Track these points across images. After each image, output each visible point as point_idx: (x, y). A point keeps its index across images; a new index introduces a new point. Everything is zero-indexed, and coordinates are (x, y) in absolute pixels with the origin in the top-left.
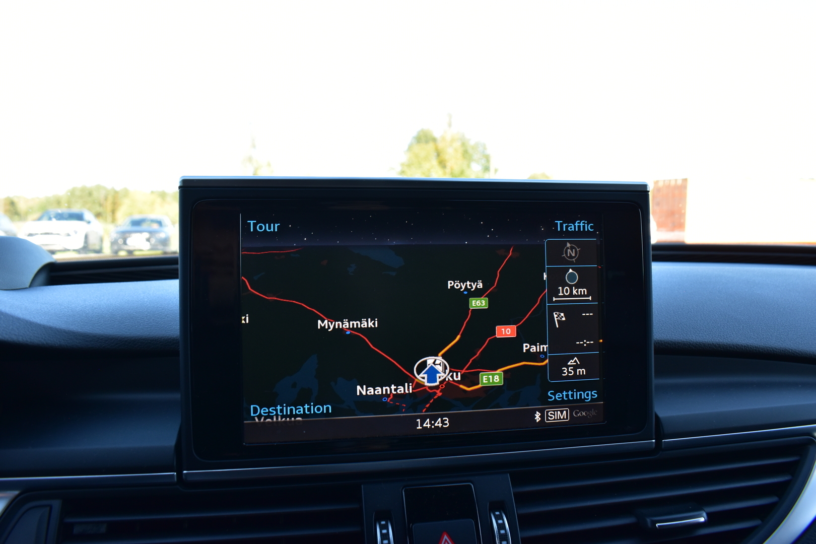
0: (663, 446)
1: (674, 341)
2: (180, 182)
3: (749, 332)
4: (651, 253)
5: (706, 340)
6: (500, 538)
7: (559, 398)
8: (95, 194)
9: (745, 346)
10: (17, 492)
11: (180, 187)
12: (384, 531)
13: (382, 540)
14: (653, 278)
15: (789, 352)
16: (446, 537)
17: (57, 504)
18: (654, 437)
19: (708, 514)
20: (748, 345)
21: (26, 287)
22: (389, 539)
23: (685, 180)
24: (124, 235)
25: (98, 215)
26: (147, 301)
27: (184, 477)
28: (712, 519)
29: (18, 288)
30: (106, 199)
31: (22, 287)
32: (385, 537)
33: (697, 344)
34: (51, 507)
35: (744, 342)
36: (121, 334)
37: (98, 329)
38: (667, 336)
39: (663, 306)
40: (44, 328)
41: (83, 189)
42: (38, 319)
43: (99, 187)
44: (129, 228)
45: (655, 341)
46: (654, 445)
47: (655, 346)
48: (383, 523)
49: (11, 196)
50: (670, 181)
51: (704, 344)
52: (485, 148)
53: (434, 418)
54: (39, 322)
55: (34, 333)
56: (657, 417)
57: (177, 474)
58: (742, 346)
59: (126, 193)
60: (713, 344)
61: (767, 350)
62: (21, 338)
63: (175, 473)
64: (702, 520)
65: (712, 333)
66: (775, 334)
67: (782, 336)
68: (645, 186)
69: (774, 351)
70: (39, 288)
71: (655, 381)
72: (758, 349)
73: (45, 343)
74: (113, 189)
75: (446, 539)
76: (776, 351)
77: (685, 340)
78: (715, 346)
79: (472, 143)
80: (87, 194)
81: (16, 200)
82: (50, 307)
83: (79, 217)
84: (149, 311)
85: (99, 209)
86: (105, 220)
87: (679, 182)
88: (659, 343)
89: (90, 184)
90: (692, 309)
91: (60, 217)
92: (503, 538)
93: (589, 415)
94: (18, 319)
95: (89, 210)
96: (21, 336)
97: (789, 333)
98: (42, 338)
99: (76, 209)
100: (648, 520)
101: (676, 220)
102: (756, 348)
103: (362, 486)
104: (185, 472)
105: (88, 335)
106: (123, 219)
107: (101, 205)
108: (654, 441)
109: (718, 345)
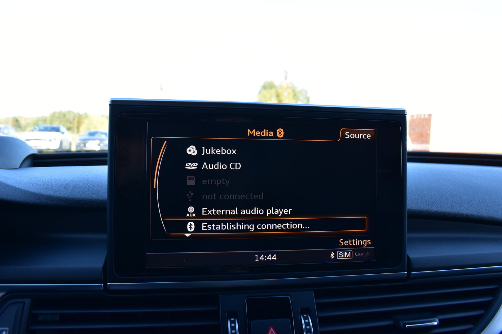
0: (412, 276)
1: (420, 210)
2: (110, 102)
3: (468, 205)
4: (407, 157)
5: (441, 210)
6: (306, 331)
7: (346, 244)
8: (67, 116)
9: (465, 215)
10: (4, 293)
11: (110, 105)
12: (233, 325)
13: (231, 330)
14: (408, 171)
15: (494, 219)
16: (272, 330)
17: (28, 301)
18: (406, 270)
19: (439, 320)
20: (467, 214)
21: (17, 168)
22: (235, 330)
23: (430, 115)
24: (85, 141)
25: (69, 129)
26: (90, 177)
27: (108, 287)
28: (442, 323)
29: (12, 168)
30: (74, 119)
31: (14, 168)
32: (233, 328)
33: (435, 213)
34: (24, 303)
35: (465, 212)
36: (72, 196)
37: (58, 193)
38: (416, 207)
39: (414, 188)
40: (24, 191)
41: (60, 113)
42: (21, 186)
43: (70, 112)
44: (88, 137)
45: (408, 210)
46: (406, 276)
47: (408, 213)
48: (232, 319)
49: (17, 116)
50: (421, 115)
51: (440, 213)
52: (306, 93)
53: (266, 255)
54: (21, 188)
55: (17, 194)
56: (408, 257)
57: (103, 285)
58: (464, 214)
59: (86, 116)
60: (445, 212)
61: (480, 217)
62: (9, 197)
63: (102, 284)
64: (436, 323)
65: (444, 206)
66: (485, 207)
67: (489, 209)
68: (404, 111)
69: (484, 218)
70: (25, 168)
71: (408, 235)
72: (473, 217)
73: (24, 201)
74: (78, 113)
75: (272, 331)
76: (485, 218)
77: (427, 210)
78: (447, 214)
79: (299, 89)
80: (63, 116)
81: (19, 119)
82: (29, 179)
83: (57, 130)
84: (90, 183)
85: (69, 125)
86: (73, 132)
87: (427, 116)
88: (411, 211)
89: (64, 110)
90: (432, 191)
91: (46, 129)
92: (308, 331)
93: (365, 255)
94: (8, 186)
95: (64, 125)
96: (9, 196)
97: (494, 207)
98: (22, 198)
99: (55, 125)
100: (401, 323)
101: (424, 137)
102: (472, 216)
103: (220, 296)
104: (108, 284)
105: (51, 197)
106: (84, 131)
107: (71, 123)
108: (406, 273)
109: (448, 213)
